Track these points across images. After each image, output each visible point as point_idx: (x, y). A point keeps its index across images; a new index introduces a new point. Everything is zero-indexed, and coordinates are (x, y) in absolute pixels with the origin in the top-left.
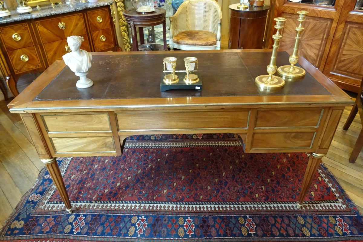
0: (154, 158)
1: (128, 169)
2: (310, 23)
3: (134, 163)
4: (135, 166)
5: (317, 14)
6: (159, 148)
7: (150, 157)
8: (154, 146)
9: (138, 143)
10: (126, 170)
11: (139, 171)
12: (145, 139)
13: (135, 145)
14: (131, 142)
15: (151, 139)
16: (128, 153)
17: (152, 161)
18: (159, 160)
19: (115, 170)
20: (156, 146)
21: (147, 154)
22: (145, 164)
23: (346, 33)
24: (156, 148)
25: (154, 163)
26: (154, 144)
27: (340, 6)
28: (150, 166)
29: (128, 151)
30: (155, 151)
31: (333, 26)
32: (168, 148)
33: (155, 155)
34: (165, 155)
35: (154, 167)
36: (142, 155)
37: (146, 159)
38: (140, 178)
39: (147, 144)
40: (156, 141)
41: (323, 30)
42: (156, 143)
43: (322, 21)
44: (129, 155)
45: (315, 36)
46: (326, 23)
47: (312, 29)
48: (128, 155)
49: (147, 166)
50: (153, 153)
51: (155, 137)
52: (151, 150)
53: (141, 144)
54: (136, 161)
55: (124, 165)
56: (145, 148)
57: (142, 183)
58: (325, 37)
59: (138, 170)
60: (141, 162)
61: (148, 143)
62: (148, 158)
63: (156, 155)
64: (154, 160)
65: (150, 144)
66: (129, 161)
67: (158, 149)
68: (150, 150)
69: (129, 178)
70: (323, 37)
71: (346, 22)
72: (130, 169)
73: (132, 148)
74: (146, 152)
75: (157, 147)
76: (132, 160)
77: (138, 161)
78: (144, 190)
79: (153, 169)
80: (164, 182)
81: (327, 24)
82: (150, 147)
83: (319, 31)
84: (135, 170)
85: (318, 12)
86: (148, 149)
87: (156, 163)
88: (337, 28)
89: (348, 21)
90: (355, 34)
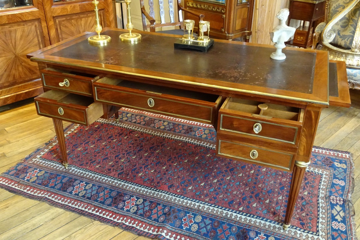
0: (207, 188)
1: (241, 184)
2: (16, 31)
3: (233, 189)
4: (232, 185)
5: (20, 18)
6: (196, 200)
7: (212, 190)
8: (201, 205)
9: (222, 216)
10: (244, 184)
11: (228, 178)
12: (211, 219)
13: (227, 214)
14: (233, 222)
15: (202, 216)
16: (239, 205)
17: (211, 186)
18: (202, 184)
19: (256, 186)
20: (199, 204)
21: (215, 196)
22: (220, 184)
23: (58, 28)
24: (200, 201)
25: (209, 182)
26: (200, 208)
27: (40, 3)
28: (215, 181)
29: (239, 207)
30: (202, 197)
31: (43, 26)
32: (184, 197)
33: (205, 192)
34: (193, 188)
35: (211, 179)
36: (221, 196)
37: (218, 190)
38: (229, 172)
39: (210, 211)
40: (196, 211)
41: (35, 34)
42: (197, 209)
43: (28, 24)
44: (238, 200)
45: (29, 43)
46: (34, 25)
47: (22, 36)
48: (240, 201)
49: (218, 181)
50: (207, 195)
51: (194, 218)
52: (207, 200)
53: (219, 213)
54: (230, 190)
55: (246, 189)
56: (214, 204)
57: (228, 167)
58: (40, 41)
59: (230, 180)
60: (224, 188)
61: (207, 212)
62: (215, 190)
63: (203, 191)
64: (208, 185)
65: (205, 209)
66: (238, 193)
67: (198, 198)
68: (209, 199)
69: (241, 175)
70: (38, 40)
71: (54, 17)
72: (238, 183)
73: (233, 210)
74: (215, 198)
75: (197, 202)
76: (235, 193)
77: (227, 190)
78: (228, 161)
79: (213, 176)
80: (206, 162)
81: (36, 26)
82: (207, 205)
83: (31, 36)
84: (233, 181)
85: (20, 16)
86: (212, 202)
87: (207, 182)
88: (48, 26)
89: (55, 16)
90: (66, 27)
